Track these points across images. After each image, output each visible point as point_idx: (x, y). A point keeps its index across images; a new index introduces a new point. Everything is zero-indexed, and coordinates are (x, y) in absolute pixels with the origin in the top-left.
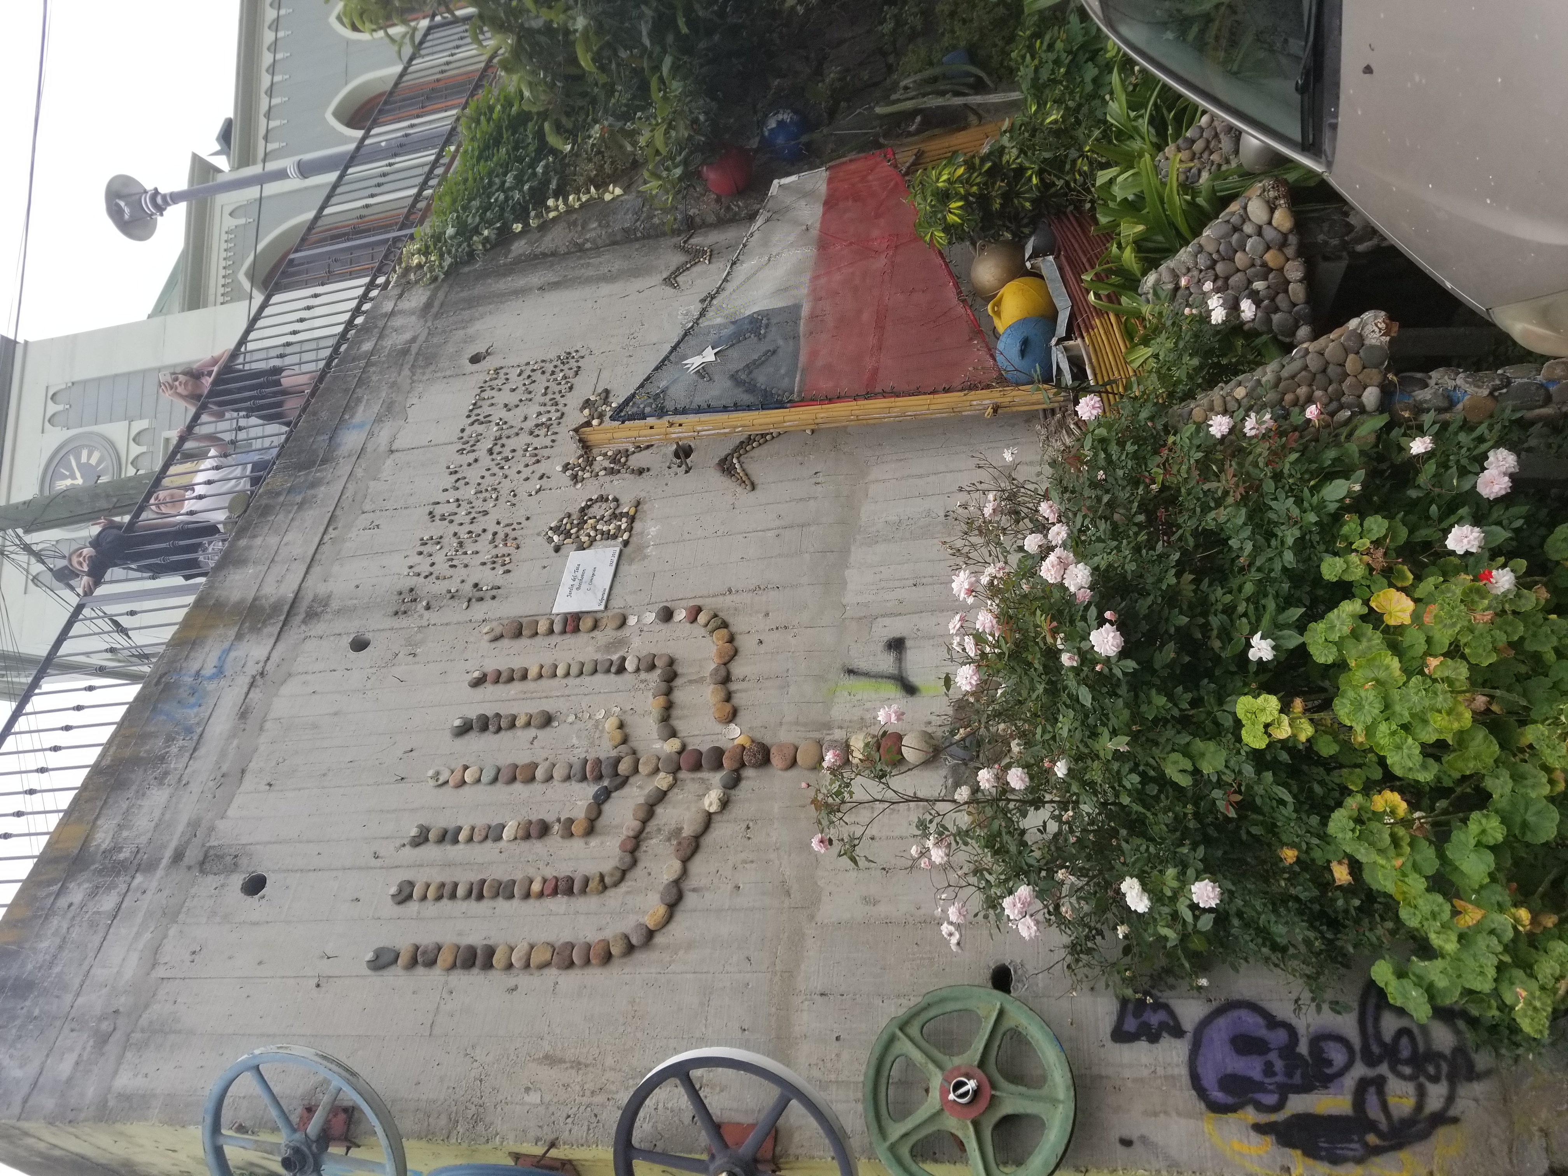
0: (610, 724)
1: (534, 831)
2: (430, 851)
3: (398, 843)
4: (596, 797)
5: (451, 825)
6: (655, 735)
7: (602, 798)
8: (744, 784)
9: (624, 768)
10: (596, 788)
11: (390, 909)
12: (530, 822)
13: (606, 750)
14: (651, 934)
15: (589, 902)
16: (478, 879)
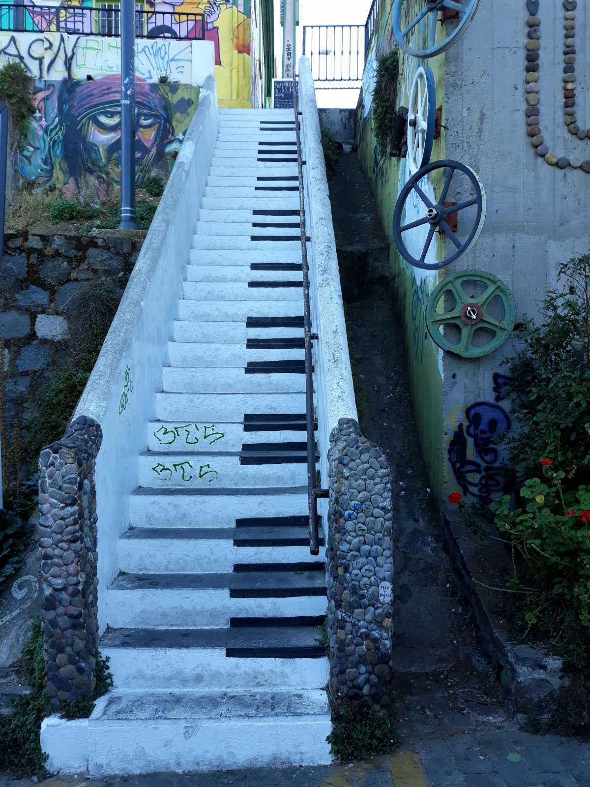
14: (543, 156)
15: (560, 118)
16: (576, 48)
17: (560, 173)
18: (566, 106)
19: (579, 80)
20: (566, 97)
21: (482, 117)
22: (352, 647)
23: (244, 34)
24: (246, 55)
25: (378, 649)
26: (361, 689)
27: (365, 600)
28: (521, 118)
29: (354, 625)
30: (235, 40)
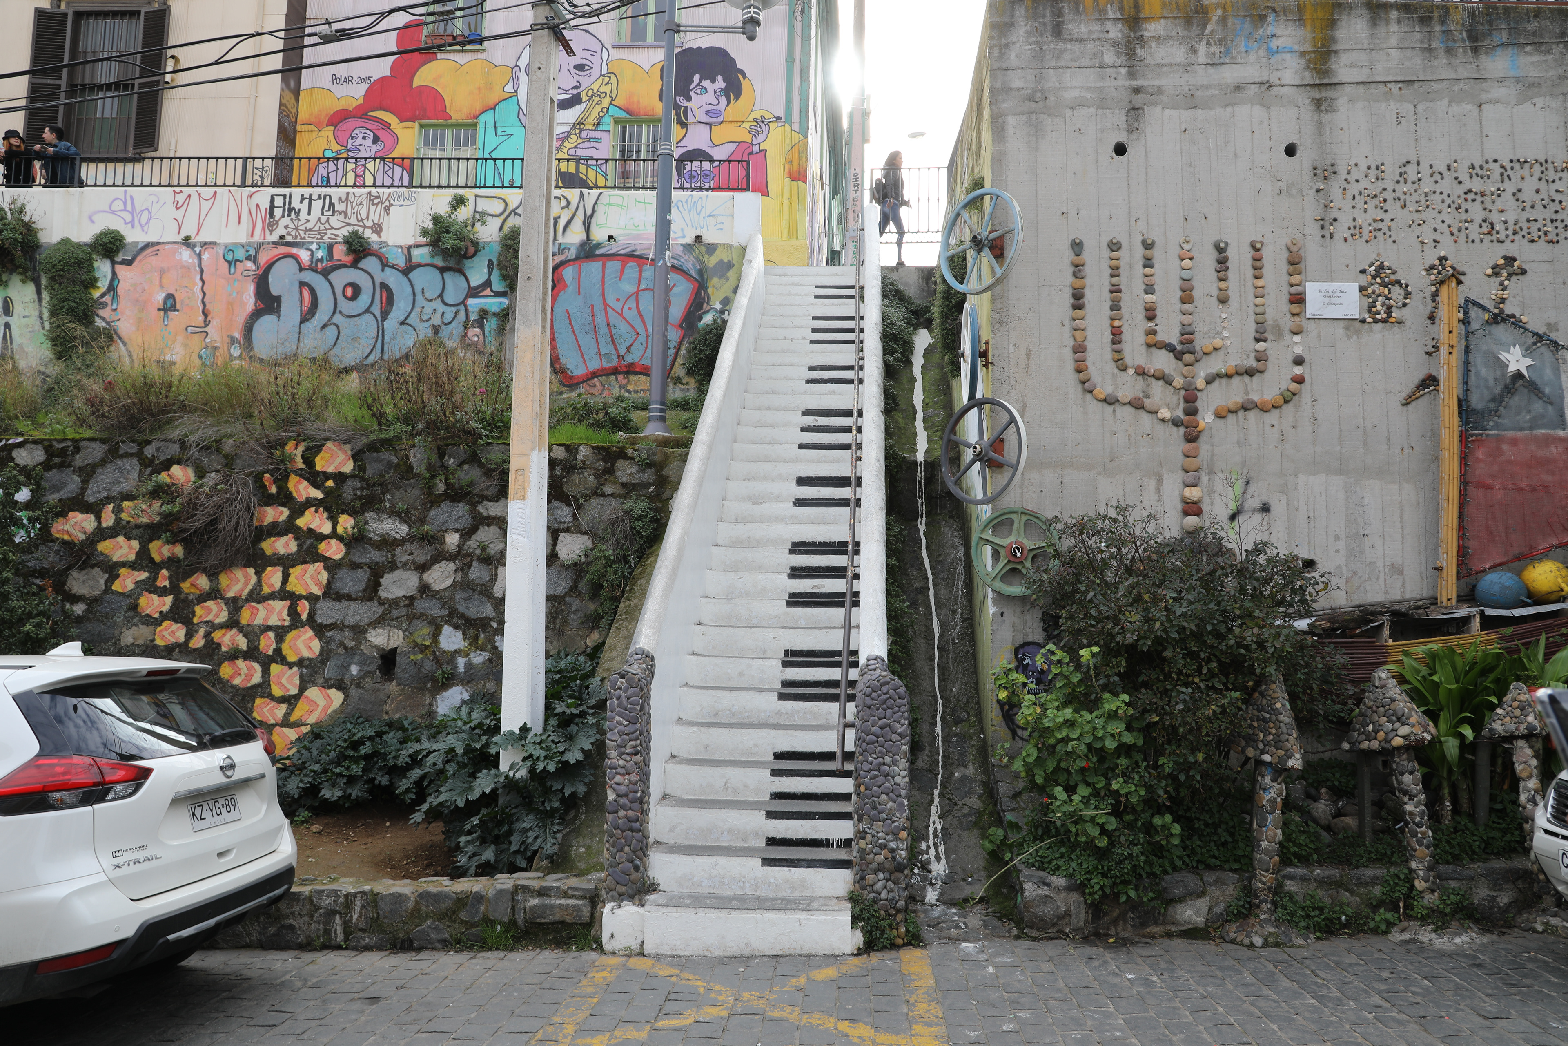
0: (1218, 342)
1: (1150, 313)
2: (1139, 252)
3: (1144, 231)
4: (1170, 344)
5: (1155, 261)
6: (1209, 371)
7: (1170, 348)
8: (1175, 429)
9: (1187, 357)
10: (1175, 343)
11: (1105, 240)
12: (1154, 310)
13: (1201, 343)
14: (1091, 392)
15: (1108, 355)
16: (1122, 287)
17: (1109, 409)
18: (1114, 343)
19: (1126, 317)
20: (1113, 334)
21: (1028, 354)
22: (872, 856)
23: (799, 158)
24: (800, 183)
25: (894, 858)
26: (879, 894)
27: (884, 815)
28: (1068, 354)
29: (873, 836)
30: (787, 166)
